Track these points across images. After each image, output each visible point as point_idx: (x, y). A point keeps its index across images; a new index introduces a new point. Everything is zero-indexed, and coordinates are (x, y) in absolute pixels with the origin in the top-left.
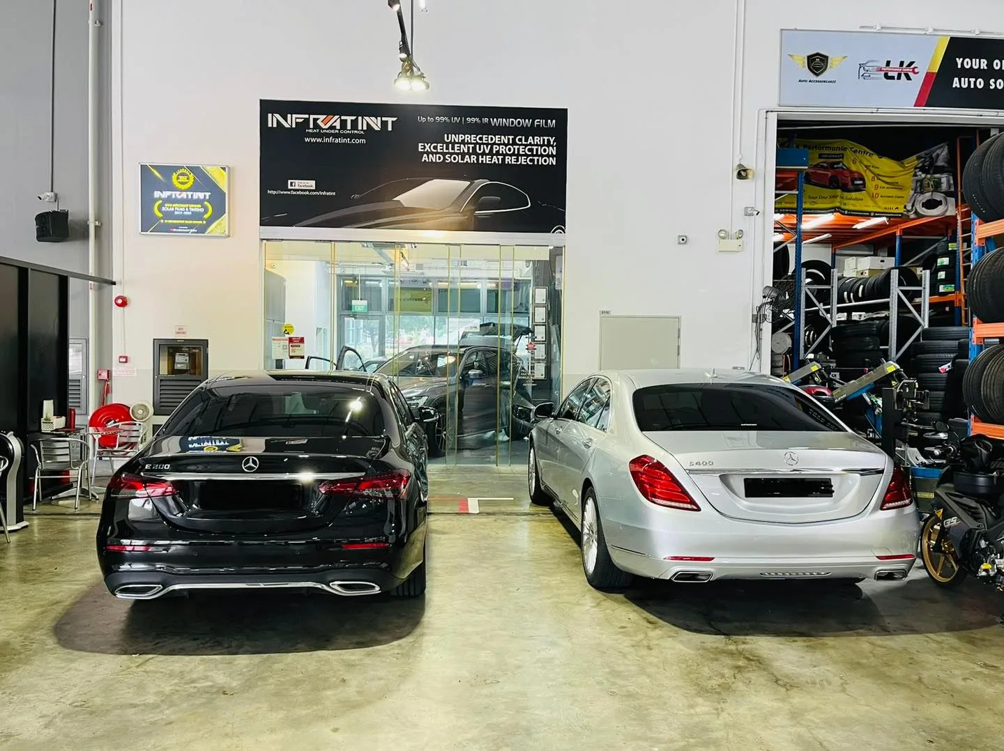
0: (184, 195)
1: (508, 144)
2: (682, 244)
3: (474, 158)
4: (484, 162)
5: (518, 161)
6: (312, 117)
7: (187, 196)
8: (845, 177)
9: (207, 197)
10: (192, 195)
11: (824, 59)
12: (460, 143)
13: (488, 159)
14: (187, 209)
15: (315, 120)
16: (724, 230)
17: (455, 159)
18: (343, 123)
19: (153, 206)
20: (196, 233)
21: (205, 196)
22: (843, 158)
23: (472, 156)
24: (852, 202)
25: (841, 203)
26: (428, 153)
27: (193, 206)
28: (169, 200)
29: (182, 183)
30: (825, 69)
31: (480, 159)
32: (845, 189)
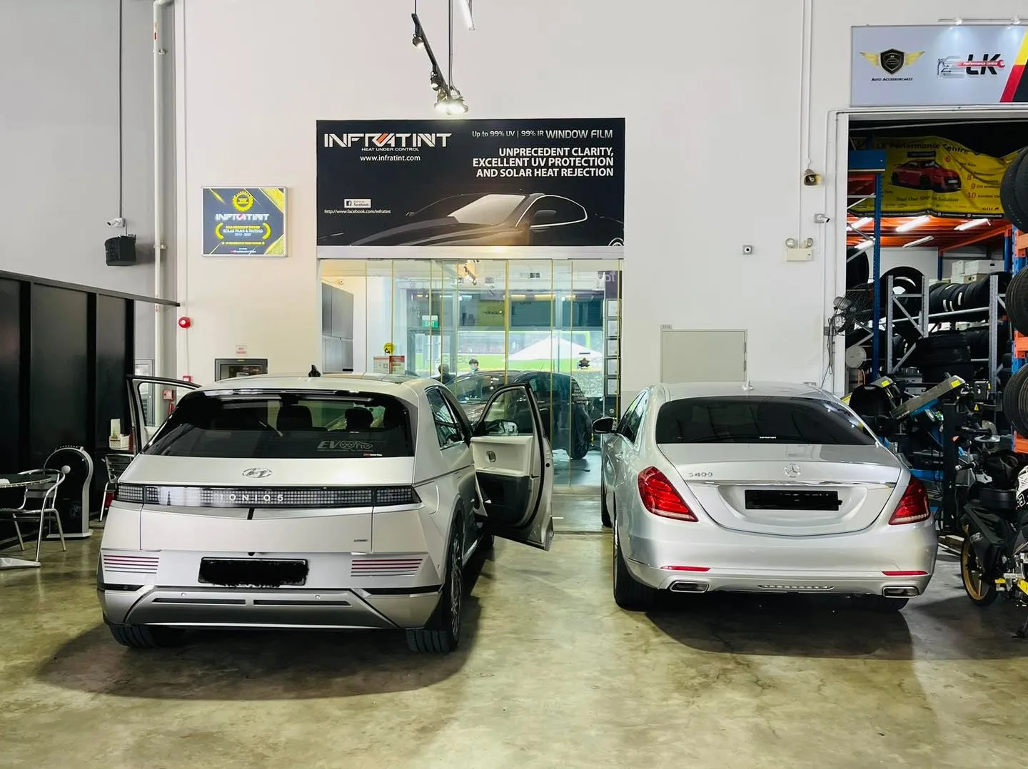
0: (244, 217)
1: (564, 156)
2: (748, 254)
3: (529, 172)
4: (540, 175)
5: (574, 173)
6: (367, 135)
7: (247, 217)
8: (938, 176)
9: (266, 219)
10: (251, 217)
11: (899, 56)
12: (515, 157)
13: (543, 172)
14: (247, 231)
15: (370, 138)
16: (792, 239)
17: (509, 173)
18: (398, 141)
19: (214, 230)
20: (255, 254)
21: (264, 217)
22: (935, 156)
23: (527, 170)
24: (946, 203)
25: (933, 205)
26: (482, 168)
27: (252, 227)
28: (231, 222)
29: (243, 205)
30: (901, 67)
31: (536, 173)
32: (938, 189)
